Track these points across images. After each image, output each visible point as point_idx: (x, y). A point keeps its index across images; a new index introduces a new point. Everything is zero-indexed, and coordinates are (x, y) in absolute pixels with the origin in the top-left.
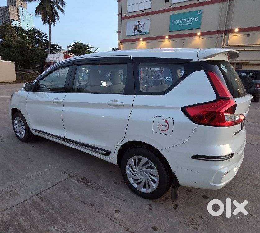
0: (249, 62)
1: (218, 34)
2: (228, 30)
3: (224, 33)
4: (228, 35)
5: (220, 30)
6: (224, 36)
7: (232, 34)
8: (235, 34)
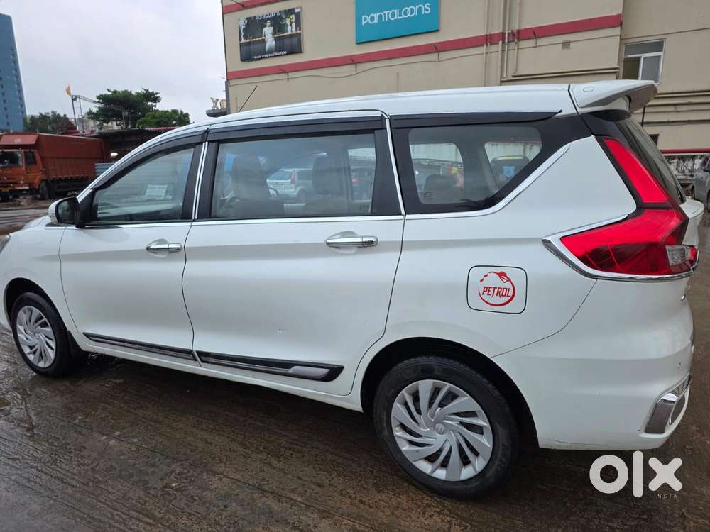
1: (487, 45)
2: (512, 32)
3: (501, 42)
4: (512, 45)
5: (492, 33)
6: (503, 51)
7: (524, 44)
8: (531, 43)
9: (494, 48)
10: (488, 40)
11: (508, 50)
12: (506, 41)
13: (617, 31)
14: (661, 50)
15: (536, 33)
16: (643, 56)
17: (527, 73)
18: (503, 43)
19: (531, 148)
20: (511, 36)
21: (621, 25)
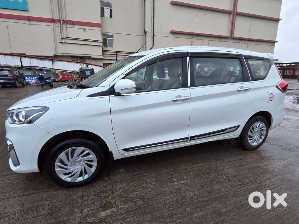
0: (91, 57)
1: (53, 23)
2: (63, 20)
3: (59, 23)
4: (64, 25)
5: (54, 18)
6: (61, 27)
7: (69, 26)
8: (71, 26)
9: (56, 25)
10: (53, 21)
11: (62, 27)
12: (61, 23)
13: (100, 29)
14: (112, 37)
15: (73, 23)
16: (108, 38)
17: (71, 37)
18: (60, 23)
19: (83, 65)
20: (63, 22)
21: (101, 27)
